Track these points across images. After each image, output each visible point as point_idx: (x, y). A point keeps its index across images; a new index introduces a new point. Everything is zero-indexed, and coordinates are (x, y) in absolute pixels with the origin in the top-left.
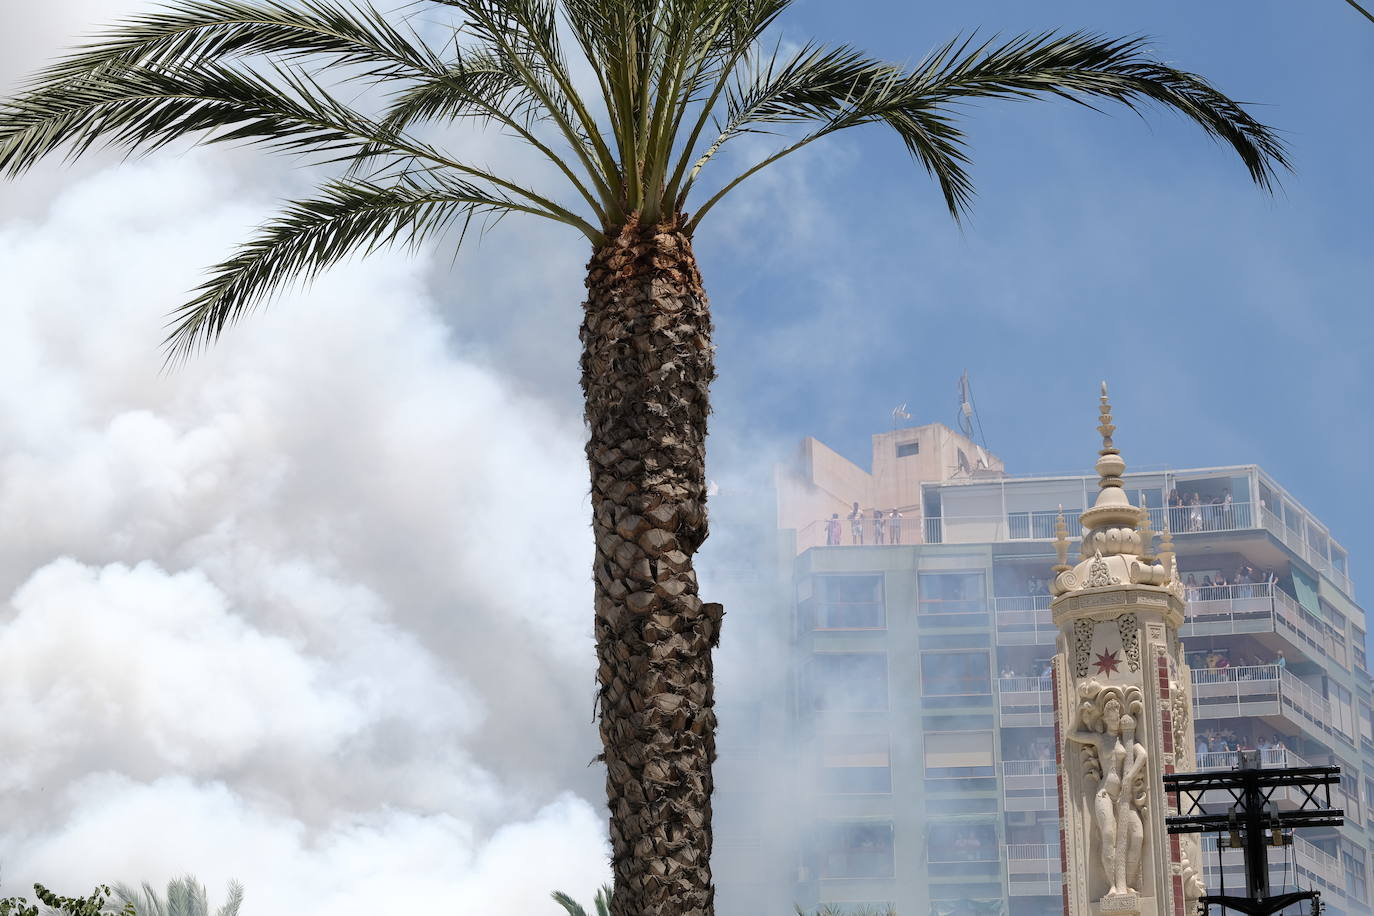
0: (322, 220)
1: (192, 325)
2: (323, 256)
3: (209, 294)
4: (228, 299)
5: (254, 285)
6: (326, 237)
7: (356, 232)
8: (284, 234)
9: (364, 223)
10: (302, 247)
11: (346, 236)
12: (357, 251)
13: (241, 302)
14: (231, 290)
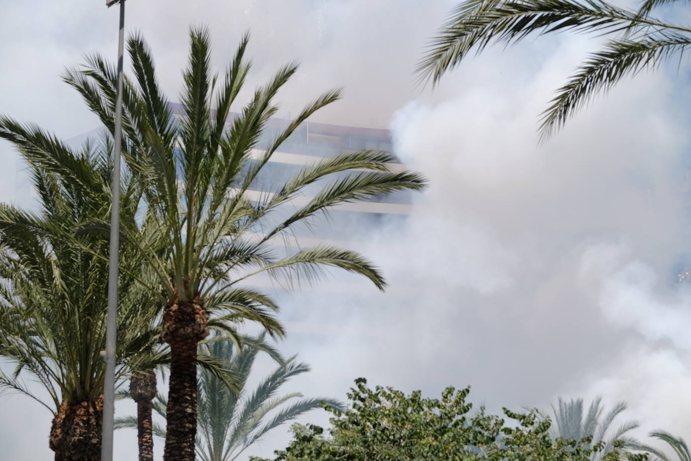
0: (608, 61)
1: (551, 120)
2: (612, 79)
3: (558, 103)
4: (567, 105)
5: (579, 97)
6: (611, 69)
7: (626, 65)
8: (591, 70)
9: (629, 61)
10: (600, 76)
11: (621, 67)
12: (628, 73)
13: (573, 106)
14: (568, 100)
